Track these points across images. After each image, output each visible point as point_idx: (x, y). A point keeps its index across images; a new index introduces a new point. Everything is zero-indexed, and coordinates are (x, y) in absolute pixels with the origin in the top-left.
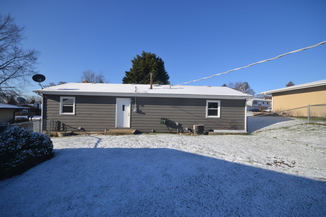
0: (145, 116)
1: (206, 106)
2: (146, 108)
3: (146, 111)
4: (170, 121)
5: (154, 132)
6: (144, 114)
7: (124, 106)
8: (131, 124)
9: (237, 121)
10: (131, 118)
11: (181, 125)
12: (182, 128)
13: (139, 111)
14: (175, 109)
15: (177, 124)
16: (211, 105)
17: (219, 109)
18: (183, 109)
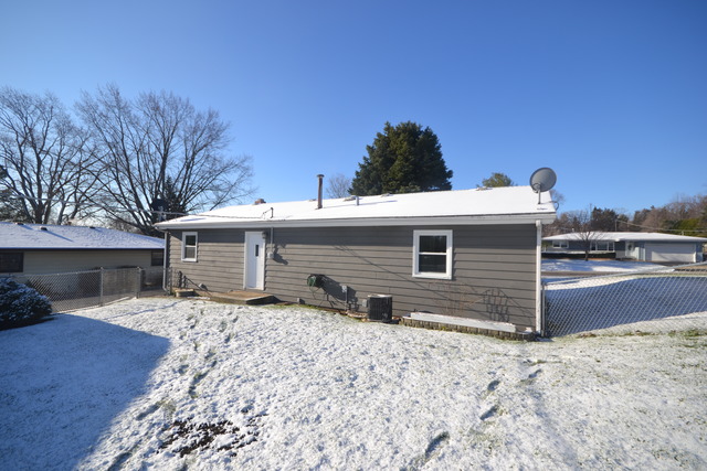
0: (286, 268)
1: (412, 245)
2: (288, 251)
3: (290, 257)
4: (332, 281)
5: (302, 302)
6: (285, 262)
7: (257, 246)
8: (265, 283)
9: (509, 293)
10: (266, 271)
11: (355, 292)
12: (356, 300)
13: (277, 257)
14: (342, 253)
15: (344, 288)
16: (426, 243)
17: (449, 253)
18: (358, 253)
